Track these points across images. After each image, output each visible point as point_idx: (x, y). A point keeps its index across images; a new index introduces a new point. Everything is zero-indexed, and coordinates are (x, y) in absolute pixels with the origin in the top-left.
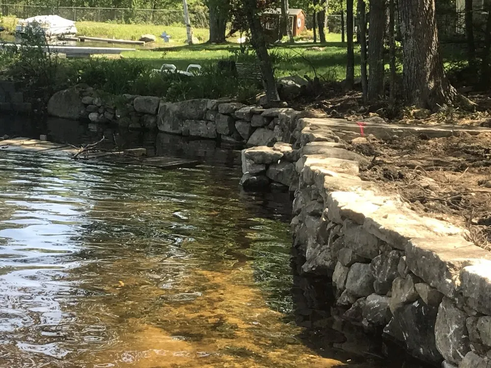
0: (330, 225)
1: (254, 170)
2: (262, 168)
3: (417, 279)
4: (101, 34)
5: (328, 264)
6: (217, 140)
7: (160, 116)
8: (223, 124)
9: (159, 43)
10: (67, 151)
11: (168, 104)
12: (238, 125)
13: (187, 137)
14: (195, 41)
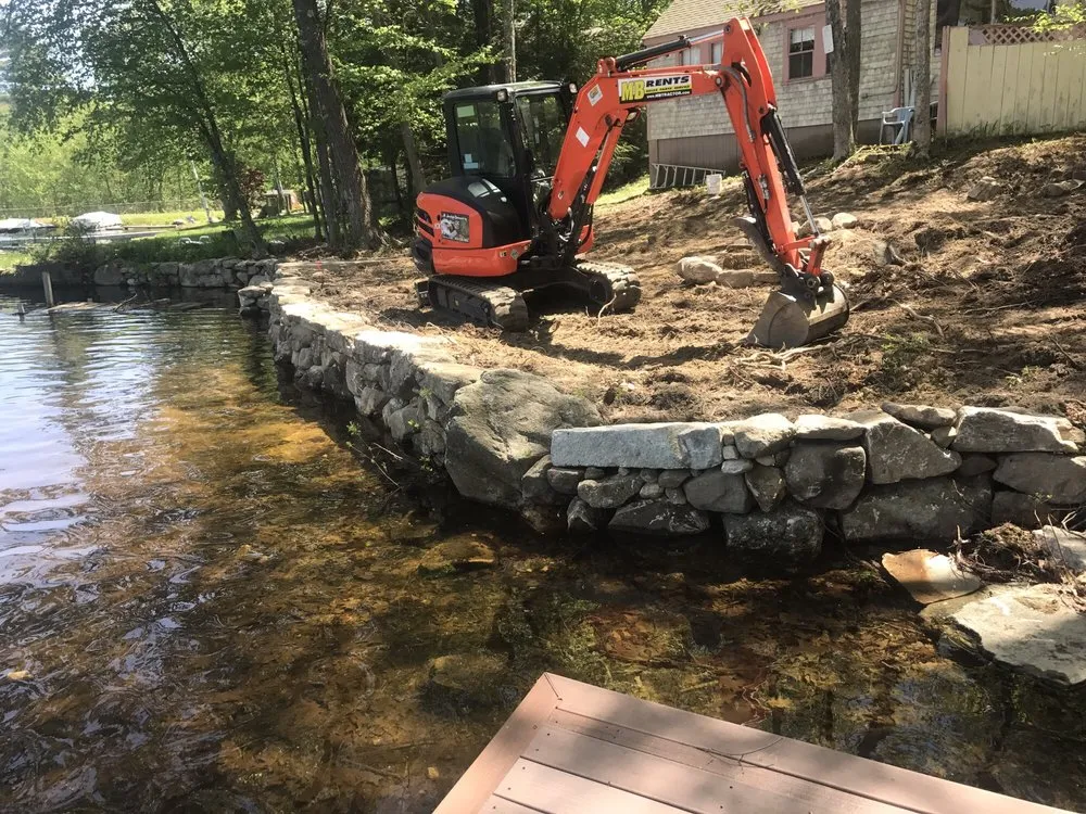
0: (286, 328)
1: (247, 303)
2: (252, 301)
3: (333, 350)
4: (141, 223)
5: (288, 353)
6: (225, 288)
7: (181, 275)
8: (228, 275)
9: (187, 225)
10: (110, 308)
11: (186, 266)
12: (239, 274)
13: (203, 288)
14: (215, 220)
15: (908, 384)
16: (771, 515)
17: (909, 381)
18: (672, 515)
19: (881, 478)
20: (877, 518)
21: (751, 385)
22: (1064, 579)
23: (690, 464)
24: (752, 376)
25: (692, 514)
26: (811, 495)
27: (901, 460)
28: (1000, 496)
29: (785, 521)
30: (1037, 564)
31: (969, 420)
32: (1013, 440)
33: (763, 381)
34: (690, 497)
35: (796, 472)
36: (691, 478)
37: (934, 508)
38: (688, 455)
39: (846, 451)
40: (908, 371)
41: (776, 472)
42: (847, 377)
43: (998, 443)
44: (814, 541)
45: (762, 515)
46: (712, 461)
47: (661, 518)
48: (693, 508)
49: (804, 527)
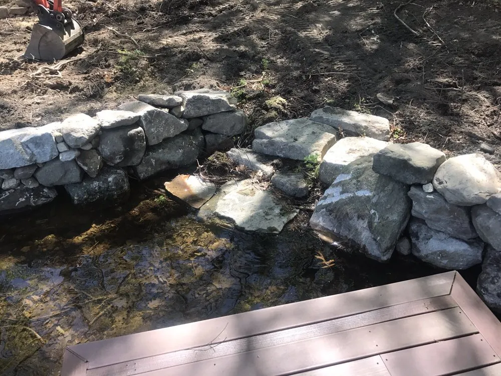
15: (138, 79)
16: (97, 178)
17: (138, 76)
18: (31, 195)
19: (153, 142)
20: (154, 163)
21: (46, 91)
22: (251, 176)
23: (36, 160)
24: (45, 85)
25: (45, 190)
26: (118, 161)
27: (161, 130)
28: (209, 138)
29: (107, 179)
30: (235, 170)
31: (189, 101)
32: (210, 109)
33: (53, 87)
34: (42, 181)
35: (106, 149)
36: (38, 169)
37: (181, 151)
38: (33, 155)
39: (133, 131)
40: (136, 71)
41: (94, 152)
42: (102, 78)
43: (204, 111)
44: (126, 187)
45: (92, 179)
46: (52, 155)
47: (24, 200)
48: (44, 187)
49: (119, 181)
